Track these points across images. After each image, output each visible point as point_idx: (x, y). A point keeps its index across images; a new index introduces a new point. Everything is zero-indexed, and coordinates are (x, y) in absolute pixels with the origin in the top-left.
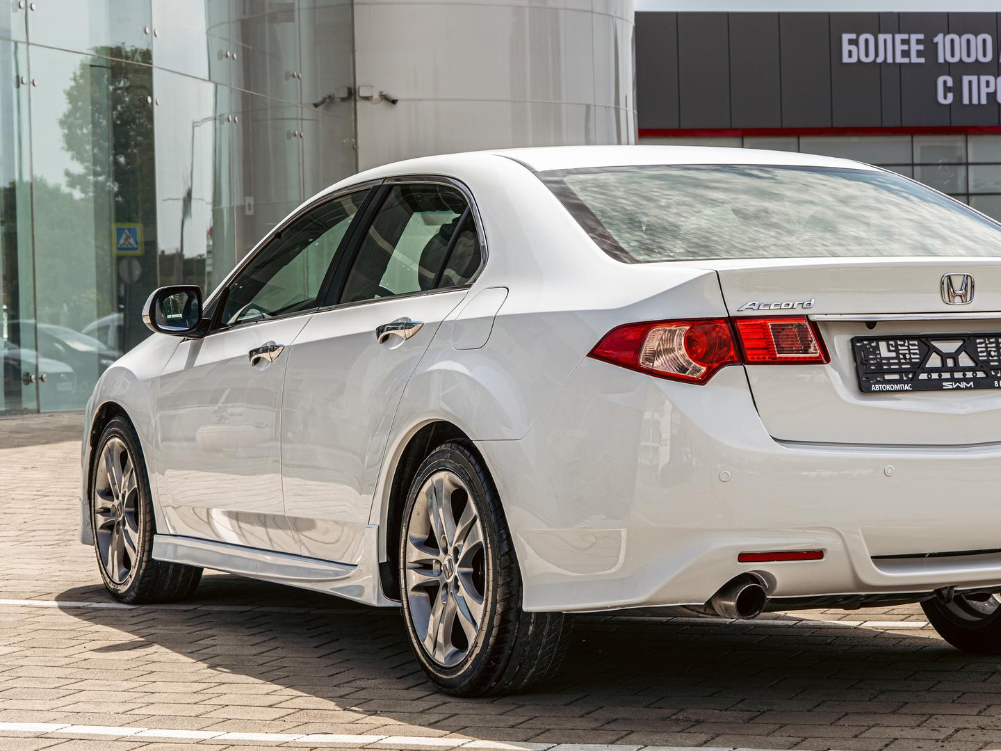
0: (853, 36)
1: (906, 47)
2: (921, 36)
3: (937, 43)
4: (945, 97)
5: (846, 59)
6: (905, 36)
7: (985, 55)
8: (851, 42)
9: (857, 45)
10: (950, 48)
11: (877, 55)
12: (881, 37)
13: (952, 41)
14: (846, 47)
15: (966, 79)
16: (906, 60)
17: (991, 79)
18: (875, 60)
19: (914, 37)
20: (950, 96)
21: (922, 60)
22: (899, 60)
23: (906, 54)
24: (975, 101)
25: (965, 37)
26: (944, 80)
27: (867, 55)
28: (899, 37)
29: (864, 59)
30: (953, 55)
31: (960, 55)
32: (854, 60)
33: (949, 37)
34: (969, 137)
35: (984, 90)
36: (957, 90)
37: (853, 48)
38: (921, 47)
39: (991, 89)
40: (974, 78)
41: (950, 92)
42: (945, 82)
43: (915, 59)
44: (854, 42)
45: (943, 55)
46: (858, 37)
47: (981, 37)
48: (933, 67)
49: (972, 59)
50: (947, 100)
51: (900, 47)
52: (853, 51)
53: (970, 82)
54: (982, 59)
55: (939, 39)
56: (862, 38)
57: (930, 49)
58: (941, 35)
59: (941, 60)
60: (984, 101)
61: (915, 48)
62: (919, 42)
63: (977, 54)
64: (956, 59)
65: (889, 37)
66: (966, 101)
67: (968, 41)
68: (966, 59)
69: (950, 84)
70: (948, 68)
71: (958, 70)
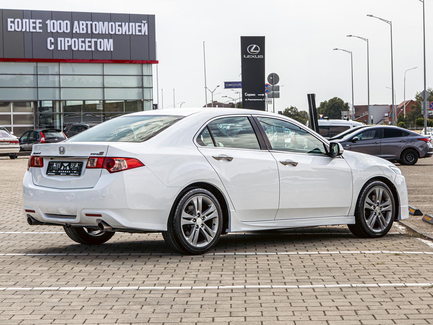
0: (13, 20)
1: (34, 25)
2: (41, 21)
3: (47, 24)
4: (51, 47)
5: (9, 29)
6: (34, 20)
7: (67, 30)
8: (11, 22)
9: (14, 23)
10: (53, 26)
11: (22, 28)
12: (24, 20)
13: (54, 23)
14: (9, 24)
15: (59, 39)
16: (34, 31)
17: (69, 39)
18: (21, 30)
19: (38, 21)
20: (53, 46)
21: (41, 31)
22: (32, 30)
23: (34, 28)
24: (63, 49)
25: (59, 22)
26: (50, 39)
27: (18, 28)
28: (31, 21)
29: (17, 29)
30: (54, 29)
31: (57, 29)
32: (13, 30)
33: (52, 21)
34: (60, 64)
35: (67, 44)
36: (55, 44)
37: (12, 25)
38: (41, 25)
39: (70, 44)
40: (63, 39)
41: (53, 45)
42: (51, 40)
43: (38, 30)
44: (13, 22)
45: (50, 29)
46: (14, 20)
47: (65, 22)
48: (46, 34)
49: (62, 31)
50: (51, 48)
51: (32, 25)
52: (12, 26)
53: (61, 40)
54: (66, 31)
55: (48, 22)
56: (16, 20)
57: (44, 26)
58: (49, 21)
59: (49, 31)
60: (66, 49)
61: (38, 25)
62: (40, 23)
63: (64, 29)
64: (55, 31)
65: (27, 20)
66: (59, 48)
67: (60, 23)
68: (59, 31)
69: (53, 41)
70: (52, 34)
71: (56, 35)
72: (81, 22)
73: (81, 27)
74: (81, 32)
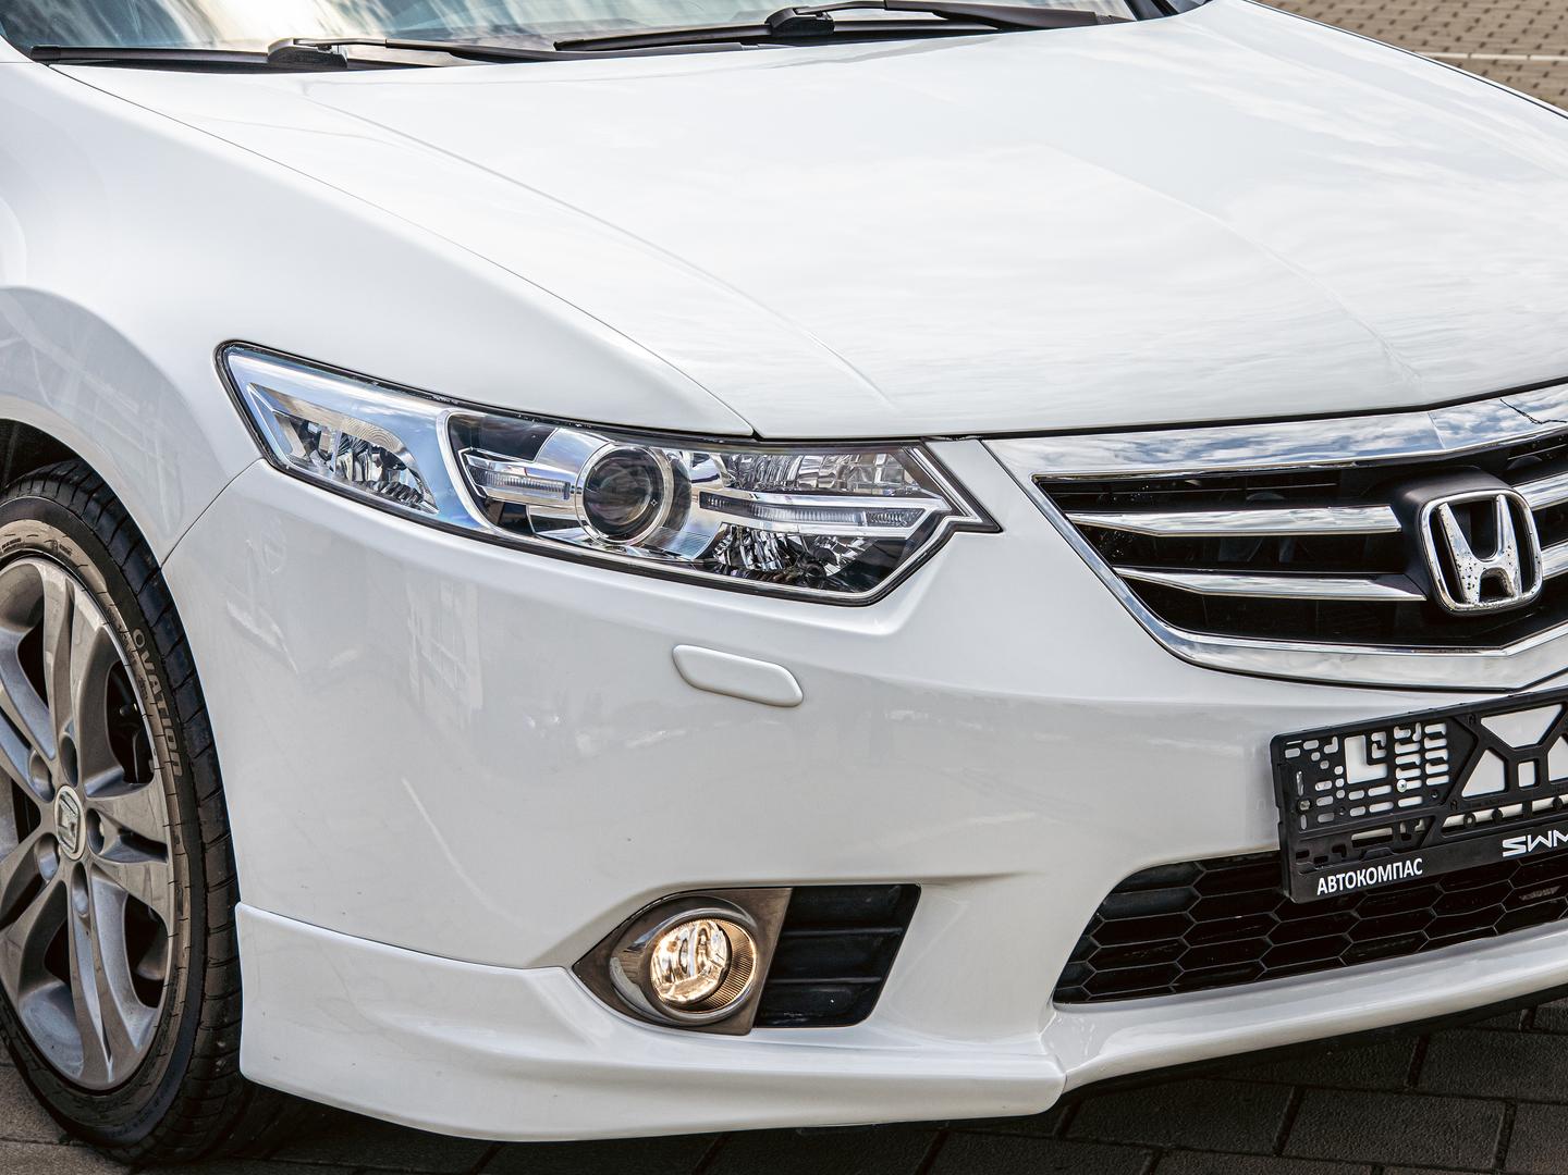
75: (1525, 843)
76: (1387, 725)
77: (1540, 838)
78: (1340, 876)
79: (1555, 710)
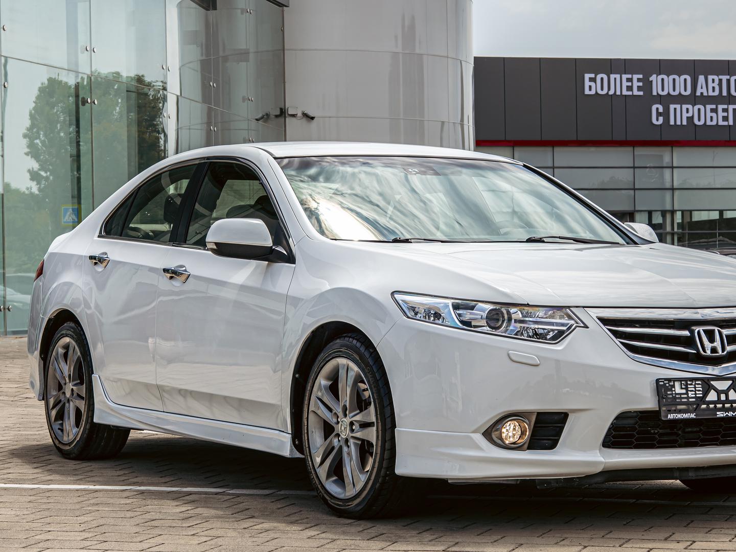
0: (593, 76)
1: (630, 84)
2: (641, 76)
3: (652, 81)
4: (657, 120)
5: (587, 92)
6: (629, 76)
7: (685, 90)
8: (591, 80)
9: (595, 82)
10: (661, 84)
11: (609, 89)
12: (612, 76)
13: (663, 80)
14: (587, 83)
15: (672, 107)
16: (630, 93)
17: (690, 107)
18: (608, 93)
19: (636, 77)
20: (661, 119)
21: (641, 93)
22: (625, 92)
23: (630, 88)
24: (679, 123)
25: (672, 77)
26: (656, 107)
27: (602, 89)
28: (625, 77)
29: (600, 92)
30: (663, 90)
31: (668, 89)
32: (593, 92)
33: (660, 77)
34: (674, 148)
35: (685, 115)
36: (666, 114)
37: (593, 84)
38: (641, 84)
39: (690, 115)
40: (678, 107)
41: (661, 116)
42: (657, 109)
43: (636, 92)
44: (593, 80)
45: (656, 90)
46: (596, 76)
47: (683, 77)
48: (649, 98)
49: (676, 93)
50: (658, 121)
51: (625, 84)
52: (592, 86)
53: (675, 109)
54: (683, 93)
55: (653, 78)
56: (599, 77)
57: (647, 86)
58: (654, 76)
59: (655, 93)
60: (685, 123)
61: (636, 84)
62: (639, 80)
63: (680, 89)
64: (665, 93)
65: (618, 76)
66: (672, 123)
67: (674, 80)
68: (672, 93)
69: (661, 110)
70: (660, 99)
71: (666, 100)
72: (710, 78)
73: (711, 85)
74: (711, 93)
75: (723, 414)
76: (686, 380)
77: (727, 413)
78: (674, 415)
79: (730, 382)
